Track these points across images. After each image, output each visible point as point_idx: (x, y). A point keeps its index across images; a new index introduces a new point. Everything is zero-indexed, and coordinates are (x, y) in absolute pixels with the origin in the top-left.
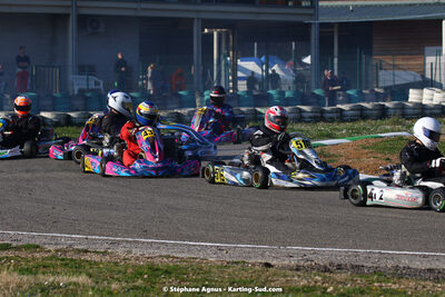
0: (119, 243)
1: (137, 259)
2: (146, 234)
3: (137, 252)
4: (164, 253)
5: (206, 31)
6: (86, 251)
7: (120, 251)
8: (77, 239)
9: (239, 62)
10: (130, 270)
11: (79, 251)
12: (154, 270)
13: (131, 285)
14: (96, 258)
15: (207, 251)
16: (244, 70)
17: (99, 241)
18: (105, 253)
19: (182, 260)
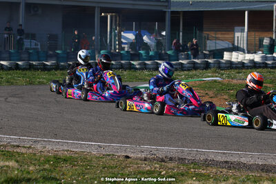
0: (39, 141)
1: (49, 152)
2: (56, 136)
3: (49, 147)
4: (66, 148)
5: (103, 14)
6: (18, 146)
7: (39, 147)
8: (13, 139)
9: (122, 33)
10: (42, 158)
11: (14, 146)
12: (57, 159)
13: (42, 168)
14: (23, 150)
15: (92, 148)
16: (126, 38)
17: (27, 140)
18: (30, 148)
19: (76, 153)
